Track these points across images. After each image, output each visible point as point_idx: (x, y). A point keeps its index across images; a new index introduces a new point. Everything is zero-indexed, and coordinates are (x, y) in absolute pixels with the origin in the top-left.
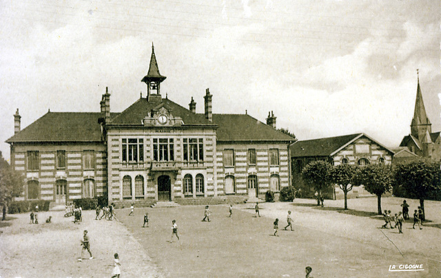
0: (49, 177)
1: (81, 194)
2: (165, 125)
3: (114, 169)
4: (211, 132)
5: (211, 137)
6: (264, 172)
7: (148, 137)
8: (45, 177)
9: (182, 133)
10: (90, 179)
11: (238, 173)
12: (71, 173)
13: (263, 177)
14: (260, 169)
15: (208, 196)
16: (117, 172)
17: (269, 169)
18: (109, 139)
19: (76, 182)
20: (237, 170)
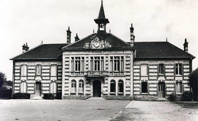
0: (32, 80)
1: (49, 90)
2: (98, 48)
3: (66, 76)
4: (129, 52)
5: (129, 56)
6: (170, 80)
7: (87, 56)
8: (30, 80)
9: (109, 53)
10: (54, 82)
11: (151, 80)
12: (44, 78)
13: (170, 84)
14: (167, 78)
15: (126, 95)
16: (67, 78)
17: (174, 78)
18: (64, 57)
19: (46, 83)
20: (150, 78)
